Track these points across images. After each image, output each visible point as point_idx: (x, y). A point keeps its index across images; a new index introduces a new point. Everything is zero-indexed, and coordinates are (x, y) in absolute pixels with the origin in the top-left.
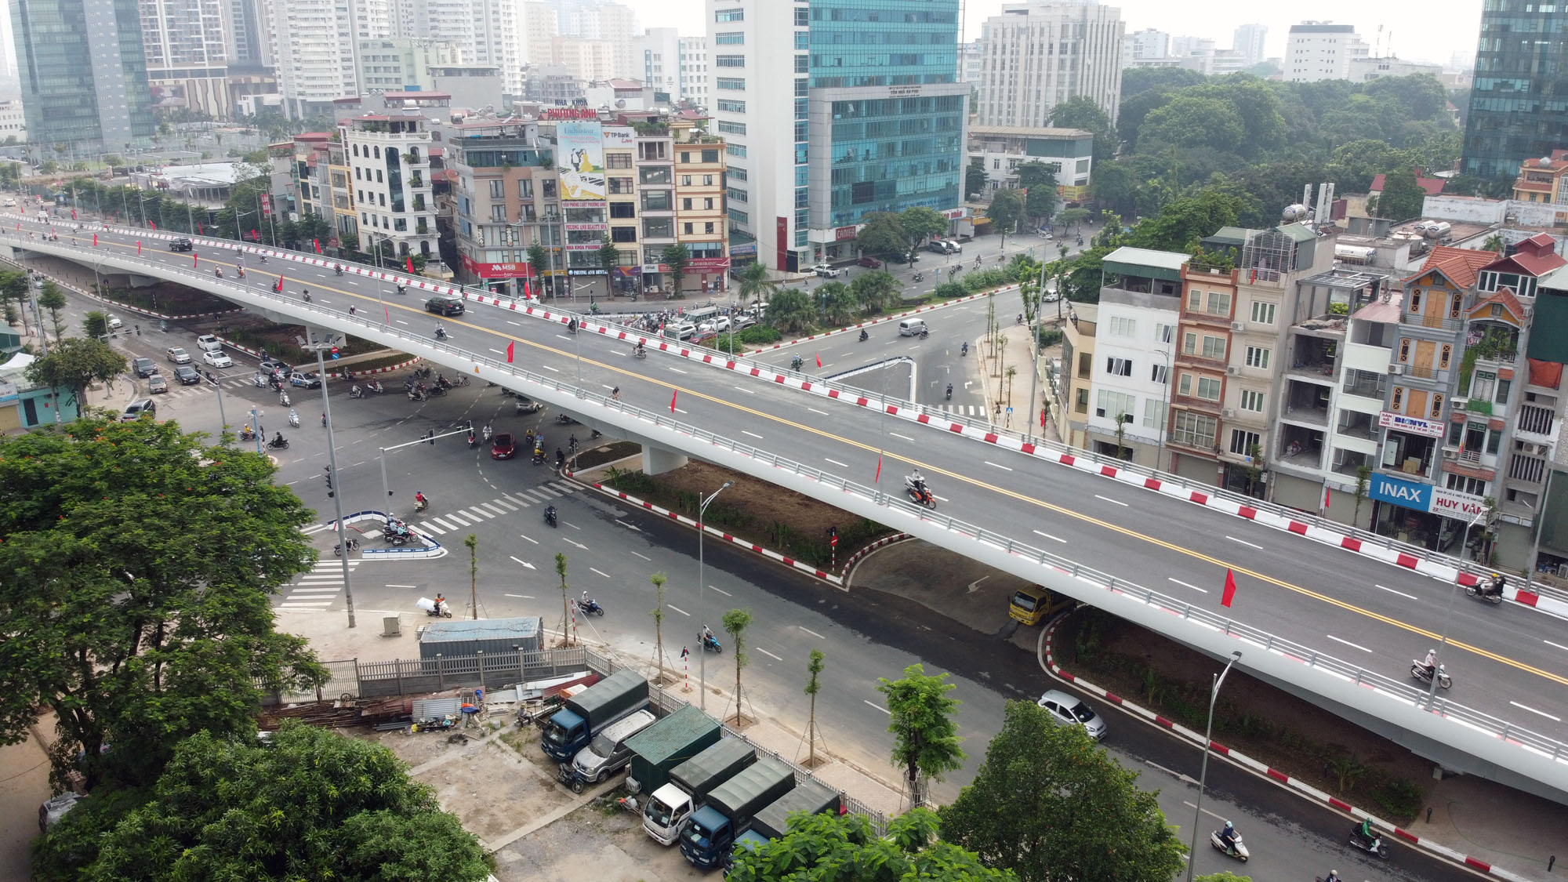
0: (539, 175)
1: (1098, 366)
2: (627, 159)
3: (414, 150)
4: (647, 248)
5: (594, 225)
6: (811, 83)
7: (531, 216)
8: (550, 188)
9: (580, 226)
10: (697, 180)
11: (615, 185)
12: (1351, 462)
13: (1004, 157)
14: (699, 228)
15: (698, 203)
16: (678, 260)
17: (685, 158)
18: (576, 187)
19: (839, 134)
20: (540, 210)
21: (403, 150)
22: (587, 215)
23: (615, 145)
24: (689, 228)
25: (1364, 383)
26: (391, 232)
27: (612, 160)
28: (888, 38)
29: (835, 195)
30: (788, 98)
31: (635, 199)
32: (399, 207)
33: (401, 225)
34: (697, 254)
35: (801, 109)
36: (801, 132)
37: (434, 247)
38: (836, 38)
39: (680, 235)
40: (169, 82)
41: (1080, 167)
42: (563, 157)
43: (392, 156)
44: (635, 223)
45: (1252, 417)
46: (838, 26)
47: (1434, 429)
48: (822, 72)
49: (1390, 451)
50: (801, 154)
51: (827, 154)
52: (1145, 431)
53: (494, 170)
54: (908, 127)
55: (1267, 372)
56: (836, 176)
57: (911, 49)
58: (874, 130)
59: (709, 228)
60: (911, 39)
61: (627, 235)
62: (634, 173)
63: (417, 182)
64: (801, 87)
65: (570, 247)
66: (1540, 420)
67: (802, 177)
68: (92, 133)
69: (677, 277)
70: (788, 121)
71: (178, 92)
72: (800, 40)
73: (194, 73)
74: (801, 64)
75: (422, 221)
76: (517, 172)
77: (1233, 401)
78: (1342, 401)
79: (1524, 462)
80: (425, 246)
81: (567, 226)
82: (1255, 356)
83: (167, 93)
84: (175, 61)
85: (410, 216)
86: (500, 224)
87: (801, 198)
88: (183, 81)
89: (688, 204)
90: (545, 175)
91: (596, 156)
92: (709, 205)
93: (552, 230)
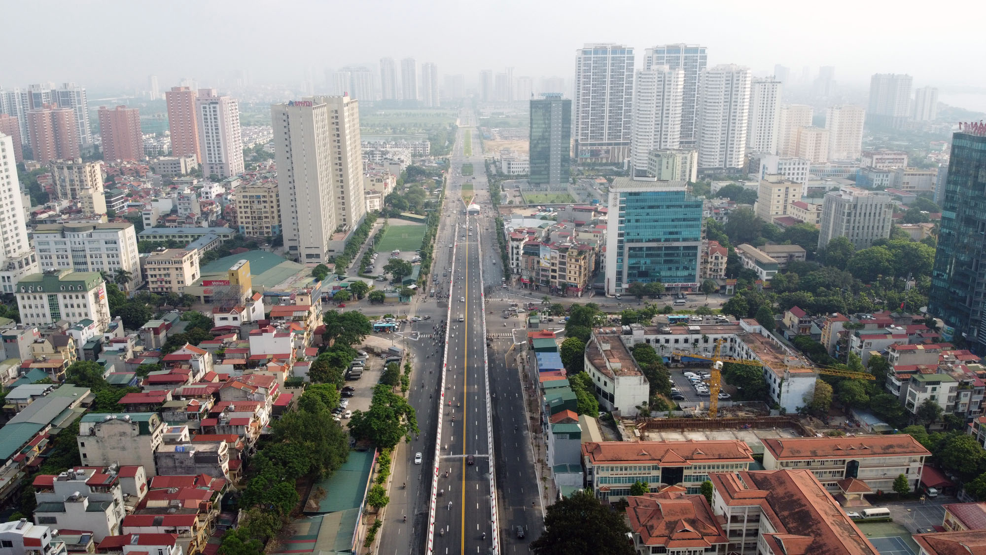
0: (536, 259)
2: (556, 258)
3: (518, 246)
4: (559, 282)
5: (547, 273)
6: (625, 240)
8: (538, 262)
9: (544, 273)
10: (573, 266)
11: (553, 264)
14: (572, 279)
15: (573, 272)
16: (566, 287)
17: (571, 260)
18: (544, 264)
19: (631, 256)
20: (535, 268)
21: (515, 246)
22: (546, 271)
23: (553, 254)
24: (570, 278)
27: (552, 258)
28: (663, 227)
29: (629, 274)
31: (557, 268)
34: (572, 286)
35: (619, 248)
36: (619, 254)
38: (637, 227)
39: (567, 280)
40: (604, 147)
42: (541, 255)
44: (557, 275)
46: (638, 224)
48: (630, 237)
50: (620, 261)
51: (627, 262)
53: (527, 255)
54: (667, 254)
56: (630, 268)
57: (674, 230)
58: (649, 256)
59: (575, 279)
60: (676, 227)
61: (554, 277)
62: (557, 262)
63: (517, 254)
64: (620, 242)
65: (541, 278)
67: (619, 267)
68: (546, 180)
69: (566, 291)
71: (607, 152)
72: (620, 229)
73: (616, 144)
74: (621, 235)
75: (518, 264)
76: (532, 257)
80: (517, 270)
81: (541, 272)
83: (603, 152)
84: (609, 139)
85: (514, 262)
87: (619, 274)
88: (610, 147)
89: (570, 272)
90: (538, 259)
91: (548, 257)
92: (575, 273)
93: (538, 274)
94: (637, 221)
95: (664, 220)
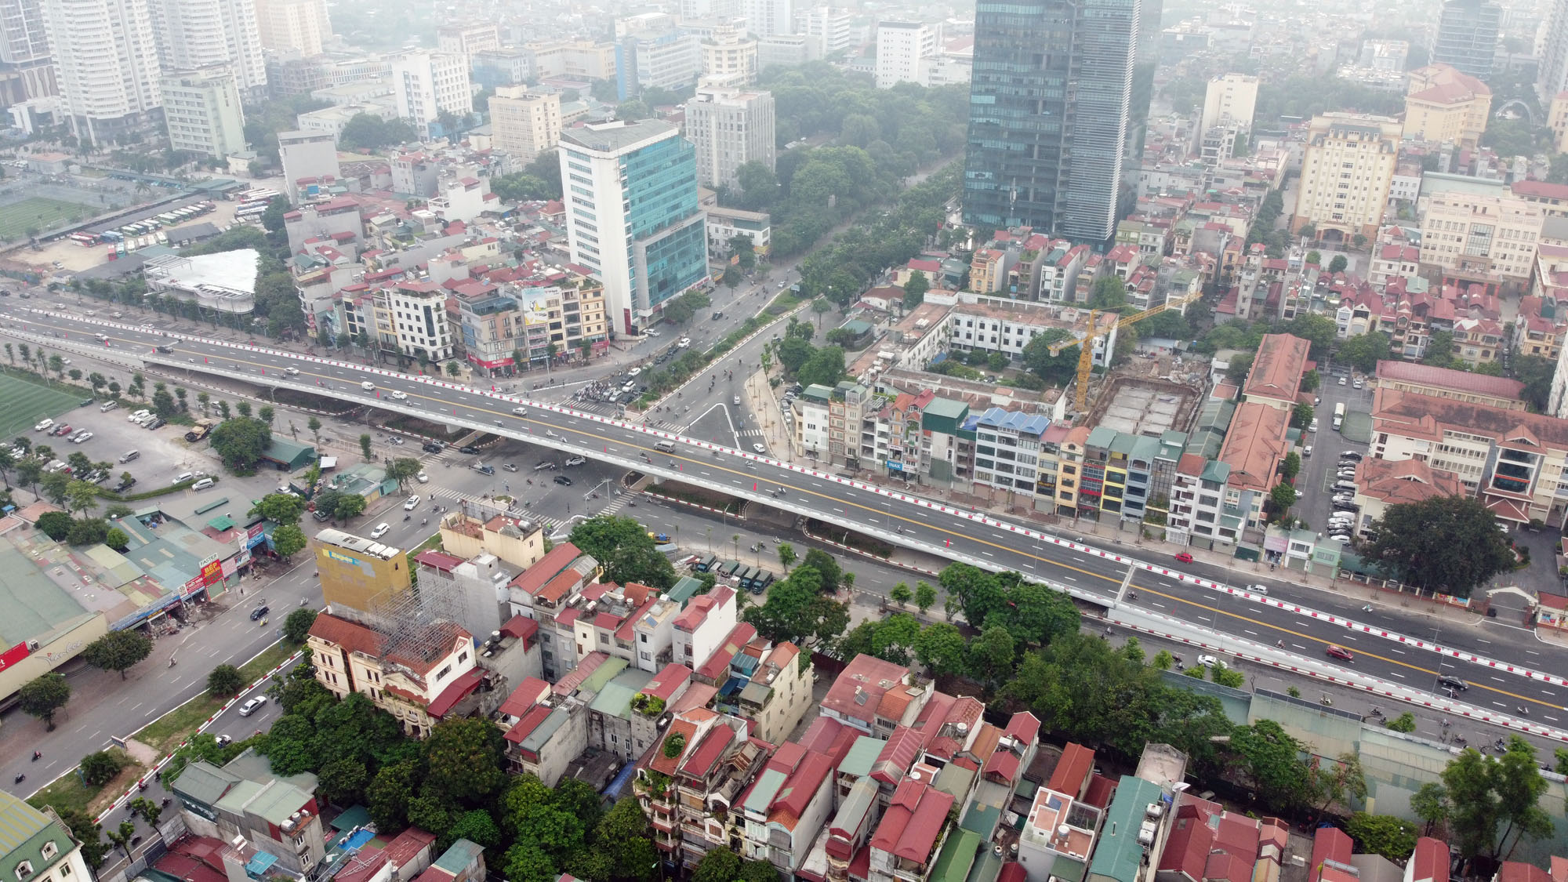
0: (513, 315)
1: (805, 426)
2: (557, 302)
3: (438, 305)
4: (569, 342)
5: (542, 335)
6: (634, 238)
7: (510, 335)
8: (518, 320)
9: (535, 336)
10: (592, 306)
11: (551, 315)
12: (881, 456)
13: (721, 227)
14: (594, 329)
15: (593, 317)
16: (585, 346)
18: (533, 319)
19: (650, 260)
20: (514, 330)
21: (433, 306)
22: (538, 331)
23: (551, 296)
24: (589, 330)
25: (883, 434)
26: (427, 346)
27: (549, 303)
28: (665, 200)
29: (650, 291)
30: (624, 247)
31: (562, 319)
32: (431, 333)
33: (433, 343)
34: (594, 341)
35: (630, 252)
36: (631, 263)
37: (450, 351)
38: (642, 211)
39: (584, 335)
41: (765, 234)
42: (525, 304)
43: (427, 310)
44: (563, 331)
45: (853, 445)
46: (642, 205)
47: (901, 449)
48: (637, 231)
49: (891, 454)
50: (632, 273)
51: (644, 272)
52: (822, 447)
53: (490, 316)
54: (679, 244)
55: (856, 432)
56: (651, 281)
57: (676, 201)
58: (664, 252)
59: (599, 328)
60: (675, 196)
61: (558, 337)
62: (561, 308)
63: (440, 320)
64: (629, 241)
65: (530, 347)
66: (927, 445)
67: (633, 284)
69: (586, 354)
70: (624, 258)
72: (627, 219)
74: (628, 230)
75: (443, 339)
76: (503, 315)
77: (847, 440)
78: (878, 439)
79: (925, 456)
80: (445, 352)
81: (529, 337)
82: (852, 427)
85: (438, 338)
86: (495, 339)
87: (634, 295)
89: (588, 318)
90: (516, 315)
91: (541, 302)
92: (598, 316)
93: (521, 341)
94: (641, 200)
95: (665, 189)
